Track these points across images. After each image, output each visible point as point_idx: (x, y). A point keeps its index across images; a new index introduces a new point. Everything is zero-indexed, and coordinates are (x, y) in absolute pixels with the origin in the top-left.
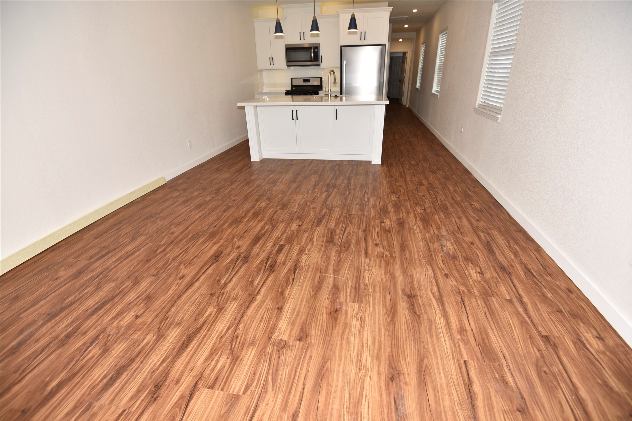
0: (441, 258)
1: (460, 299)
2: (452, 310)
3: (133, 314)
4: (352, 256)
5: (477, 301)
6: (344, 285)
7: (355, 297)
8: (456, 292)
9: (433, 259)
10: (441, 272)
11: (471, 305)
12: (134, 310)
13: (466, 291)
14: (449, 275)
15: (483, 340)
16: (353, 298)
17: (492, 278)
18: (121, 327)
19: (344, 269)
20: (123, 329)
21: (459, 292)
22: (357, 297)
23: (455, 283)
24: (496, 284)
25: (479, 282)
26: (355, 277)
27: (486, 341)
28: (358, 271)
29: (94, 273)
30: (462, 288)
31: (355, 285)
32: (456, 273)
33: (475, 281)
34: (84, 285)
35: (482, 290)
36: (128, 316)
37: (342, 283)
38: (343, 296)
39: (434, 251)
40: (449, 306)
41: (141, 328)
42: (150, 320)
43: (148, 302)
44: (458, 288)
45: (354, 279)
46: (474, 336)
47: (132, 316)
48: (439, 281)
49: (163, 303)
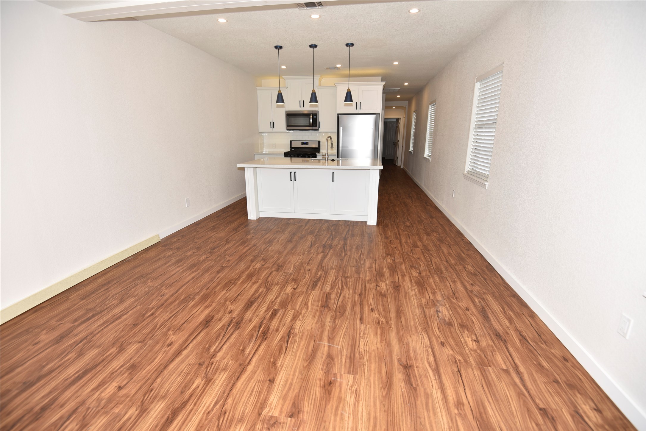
0: (436, 325)
1: (456, 370)
2: (449, 382)
3: (116, 385)
4: (347, 322)
5: (473, 371)
6: (339, 355)
7: (350, 368)
8: (452, 362)
9: (428, 326)
10: (437, 340)
11: (468, 376)
12: (117, 380)
13: (462, 361)
14: (446, 343)
15: (481, 414)
16: (347, 369)
17: (488, 346)
18: (102, 400)
19: (339, 337)
20: (104, 401)
21: (456, 362)
22: (352, 368)
23: (451, 352)
24: (492, 353)
25: (475, 351)
26: (350, 345)
27: (484, 415)
28: (353, 339)
29: (77, 338)
30: (459, 357)
31: (350, 354)
32: (452, 341)
33: (471, 350)
34: (66, 351)
35: (478, 359)
36: (110, 387)
37: (337, 352)
38: (338, 367)
39: (430, 318)
40: (446, 377)
41: (124, 401)
42: (133, 392)
43: (132, 371)
44: (455, 358)
45: (349, 347)
46: (472, 410)
47: (114, 387)
48: (435, 349)
49: (149, 373)
